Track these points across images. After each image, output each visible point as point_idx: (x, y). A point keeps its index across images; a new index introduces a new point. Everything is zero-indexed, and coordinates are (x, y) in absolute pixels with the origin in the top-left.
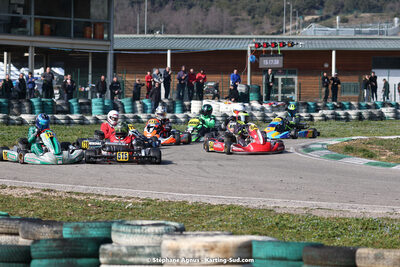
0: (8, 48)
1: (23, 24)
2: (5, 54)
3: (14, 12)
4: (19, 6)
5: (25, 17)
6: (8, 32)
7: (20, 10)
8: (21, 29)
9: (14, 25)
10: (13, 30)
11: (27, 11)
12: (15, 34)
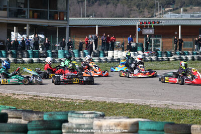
0: (16, 25)
1: (24, 13)
2: (15, 28)
3: (19, 7)
4: (22, 3)
5: (25, 9)
6: (17, 17)
7: (22, 6)
8: (23, 15)
9: (19, 13)
10: (19, 16)
11: (25, 6)
12: (19, 18)
